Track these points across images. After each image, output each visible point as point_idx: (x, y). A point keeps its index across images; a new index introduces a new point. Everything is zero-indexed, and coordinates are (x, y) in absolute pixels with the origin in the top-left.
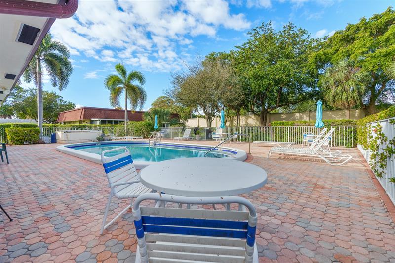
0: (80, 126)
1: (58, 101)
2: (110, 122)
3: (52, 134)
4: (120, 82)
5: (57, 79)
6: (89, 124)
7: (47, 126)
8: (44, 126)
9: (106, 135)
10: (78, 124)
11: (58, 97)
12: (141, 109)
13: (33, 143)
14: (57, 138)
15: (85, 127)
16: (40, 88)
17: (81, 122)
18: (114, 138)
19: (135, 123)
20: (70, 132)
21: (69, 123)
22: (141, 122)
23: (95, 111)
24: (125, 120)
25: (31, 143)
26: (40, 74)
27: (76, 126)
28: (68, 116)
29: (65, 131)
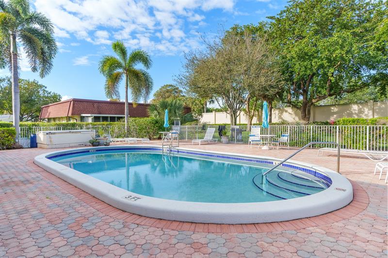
0: (67, 125)
1: (41, 92)
2: (105, 119)
3: (32, 135)
4: (119, 65)
5: (38, 62)
6: (79, 122)
7: (26, 125)
8: (21, 125)
9: (102, 137)
10: (64, 122)
11: (41, 86)
12: (146, 101)
13: (8, 149)
14: (38, 141)
15: (73, 125)
16: (16, 74)
17: (68, 118)
18: (111, 139)
19: (138, 119)
20: (54, 133)
21: (54, 119)
22: (145, 118)
23: (86, 104)
24: (125, 116)
25: (5, 147)
26: (16, 55)
27: (63, 125)
28: (53, 111)
29: (48, 132)
